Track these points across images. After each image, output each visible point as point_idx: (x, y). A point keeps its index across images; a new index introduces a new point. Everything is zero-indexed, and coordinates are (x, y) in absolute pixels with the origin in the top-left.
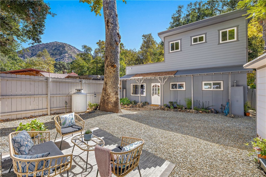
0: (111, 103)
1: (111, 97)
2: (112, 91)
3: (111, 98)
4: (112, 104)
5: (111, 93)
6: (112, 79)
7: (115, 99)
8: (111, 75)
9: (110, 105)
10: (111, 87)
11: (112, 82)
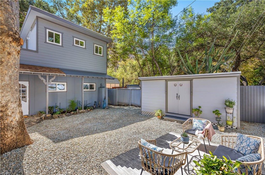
0: (13, 128)
1: (10, 114)
2: (12, 100)
3: (11, 116)
4: (14, 130)
5: (9, 104)
6: (13, 69)
7: (19, 116)
8: (10, 61)
9: (9, 134)
10: (9, 90)
11: (13, 77)
